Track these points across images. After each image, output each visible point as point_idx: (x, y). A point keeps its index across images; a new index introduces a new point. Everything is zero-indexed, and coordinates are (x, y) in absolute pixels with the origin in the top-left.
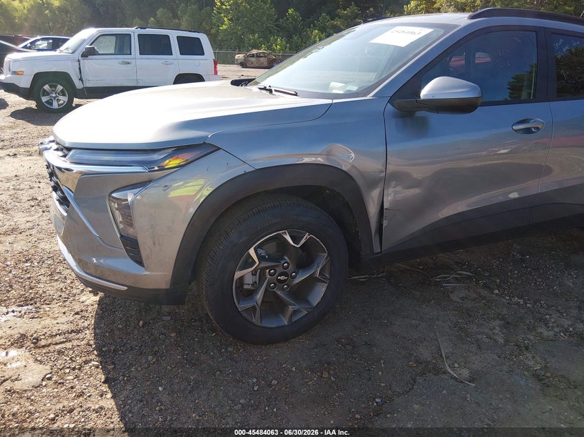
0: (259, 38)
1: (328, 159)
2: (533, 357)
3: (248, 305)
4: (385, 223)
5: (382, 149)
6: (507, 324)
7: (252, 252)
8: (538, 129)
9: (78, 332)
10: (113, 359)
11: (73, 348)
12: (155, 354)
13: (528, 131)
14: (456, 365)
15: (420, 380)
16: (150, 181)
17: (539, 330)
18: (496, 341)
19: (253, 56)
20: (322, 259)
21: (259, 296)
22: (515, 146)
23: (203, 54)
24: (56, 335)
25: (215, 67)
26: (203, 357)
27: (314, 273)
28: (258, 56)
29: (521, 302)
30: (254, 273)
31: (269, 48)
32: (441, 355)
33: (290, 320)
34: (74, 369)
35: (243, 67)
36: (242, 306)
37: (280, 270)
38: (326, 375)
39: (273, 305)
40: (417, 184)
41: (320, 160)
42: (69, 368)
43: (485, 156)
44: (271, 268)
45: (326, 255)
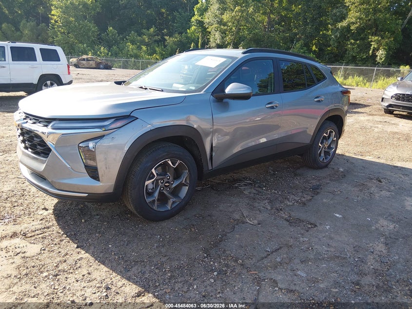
0: (87, 46)
1: (187, 123)
2: (284, 213)
3: (151, 199)
4: (214, 154)
5: (211, 117)
6: (271, 202)
7: (153, 170)
8: (276, 106)
9: (48, 228)
10: (75, 238)
11: (50, 235)
12: (99, 233)
13: (272, 108)
14: (251, 219)
15: (236, 226)
16: (104, 136)
17: (285, 202)
18: (267, 208)
19: (84, 60)
20: (185, 174)
21: (156, 194)
22: (264, 116)
23: (59, 60)
24: (36, 231)
25: (69, 70)
26: (127, 231)
27: (182, 181)
28: (88, 60)
29: (276, 192)
30: (153, 183)
31: (95, 54)
32: (244, 216)
33: (171, 207)
34: (56, 244)
35: (77, 68)
36: (148, 200)
37: (166, 180)
38: (193, 230)
39: (163, 199)
40: (227, 134)
41: (184, 123)
42: (53, 244)
43: (248, 122)
44: (162, 179)
45: (187, 171)
